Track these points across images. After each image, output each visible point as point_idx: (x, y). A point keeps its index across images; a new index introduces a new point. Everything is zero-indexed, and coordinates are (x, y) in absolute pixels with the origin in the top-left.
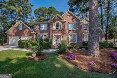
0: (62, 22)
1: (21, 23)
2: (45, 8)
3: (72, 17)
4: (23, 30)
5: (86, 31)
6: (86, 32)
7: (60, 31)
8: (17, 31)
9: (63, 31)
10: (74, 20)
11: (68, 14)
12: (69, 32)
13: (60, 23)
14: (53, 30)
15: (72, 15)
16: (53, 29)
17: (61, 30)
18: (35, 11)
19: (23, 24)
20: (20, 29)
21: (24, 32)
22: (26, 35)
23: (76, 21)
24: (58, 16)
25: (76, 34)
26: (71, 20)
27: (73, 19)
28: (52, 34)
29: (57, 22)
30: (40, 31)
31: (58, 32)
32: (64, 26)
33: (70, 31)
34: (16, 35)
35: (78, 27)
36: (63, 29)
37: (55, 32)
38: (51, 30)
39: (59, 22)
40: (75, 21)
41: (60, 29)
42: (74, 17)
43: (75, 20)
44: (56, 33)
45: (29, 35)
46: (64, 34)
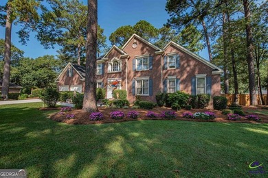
0: (121, 58)
1: (70, 65)
2: (126, 29)
3: (141, 46)
4: (73, 76)
5: (173, 72)
6: (171, 73)
7: (118, 75)
8: (67, 78)
10: (145, 50)
11: (135, 41)
12: (135, 76)
15: (140, 42)
16: (109, 72)
17: (120, 73)
18: (111, 37)
19: (72, 67)
20: (70, 74)
21: (74, 79)
23: (149, 51)
24: (115, 49)
25: (148, 78)
26: (140, 52)
27: (142, 49)
28: (107, 81)
29: (113, 59)
32: (125, 65)
33: (136, 72)
34: (66, 84)
35: (152, 65)
36: (124, 71)
37: (110, 78)
38: (106, 74)
39: (117, 58)
40: (147, 52)
41: (118, 71)
42: (145, 45)
43: (147, 50)
44: (113, 77)
45: (78, 83)
46: (123, 79)
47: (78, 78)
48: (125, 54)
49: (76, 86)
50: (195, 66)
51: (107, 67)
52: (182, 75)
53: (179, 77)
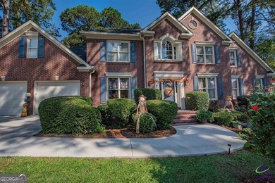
0: (180, 38)
1: (33, 29)
4: (43, 57)
6: (234, 71)
7: (176, 67)
9: (184, 65)
10: (209, 35)
11: (193, 19)
13: (174, 39)
14: (155, 62)
15: (201, 22)
16: (156, 59)
17: (180, 63)
19: (40, 35)
21: (49, 66)
22: (57, 78)
23: (214, 39)
24: (166, 20)
25: (215, 75)
26: (201, 36)
27: (205, 33)
28: (153, 75)
29: (165, 36)
30: (108, 64)
31: (172, 68)
32: (188, 52)
33: (199, 66)
34: (11, 77)
35: (220, 58)
37: (160, 70)
38: (149, 62)
39: (171, 37)
40: (211, 40)
41: (173, 60)
42: (208, 29)
43: (211, 36)
44: (166, 70)
45: (67, 75)
47: (67, 66)
48: (191, 34)
49: (56, 84)
50: (254, 66)
51: (153, 50)
52: (244, 76)
53: (242, 77)
